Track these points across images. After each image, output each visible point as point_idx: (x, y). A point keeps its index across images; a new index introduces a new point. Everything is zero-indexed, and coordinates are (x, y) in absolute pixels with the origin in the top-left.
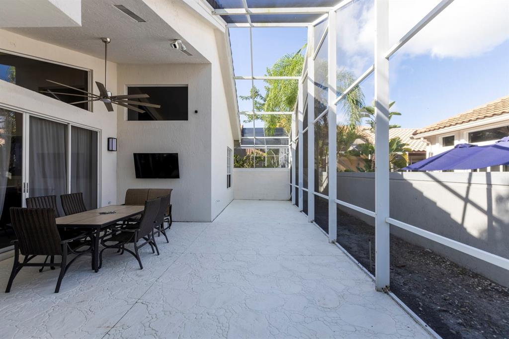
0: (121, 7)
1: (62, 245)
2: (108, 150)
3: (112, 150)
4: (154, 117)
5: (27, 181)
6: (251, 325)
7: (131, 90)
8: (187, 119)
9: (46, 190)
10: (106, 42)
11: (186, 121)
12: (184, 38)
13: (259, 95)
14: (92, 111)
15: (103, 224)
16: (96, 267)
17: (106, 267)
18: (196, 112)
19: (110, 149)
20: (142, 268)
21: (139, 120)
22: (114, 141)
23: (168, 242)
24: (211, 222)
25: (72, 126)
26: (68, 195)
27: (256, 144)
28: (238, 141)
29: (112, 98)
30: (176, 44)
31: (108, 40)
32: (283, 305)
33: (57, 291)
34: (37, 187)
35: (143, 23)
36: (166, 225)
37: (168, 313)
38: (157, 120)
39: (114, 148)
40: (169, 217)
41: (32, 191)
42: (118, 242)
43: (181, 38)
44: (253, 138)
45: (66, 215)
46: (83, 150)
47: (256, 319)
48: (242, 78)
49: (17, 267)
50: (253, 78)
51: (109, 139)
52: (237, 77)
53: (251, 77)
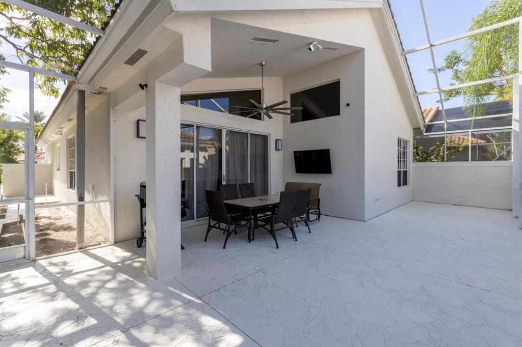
0: (255, 39)
1: (227, 217)
2: (276, 150)
3: (278, 150)
4: (317, 115)
5: (225, 174)
6: (337, 326)
7: (293, 96)
8: (339, 114)
9: (236, 180)
10: (262, 65)
11: (338, 116)
12: (317, 38)
13: (461, 60)
14: (264, 120)
15: (253, 207)
16: (250, 239)
17: (257, 241)
18: (348, 105)
19: (277, 149)
20: (278, 247)
21: (303, 121)
22: (280, 142)
23: (310, 232)
24: (365, 222)
25: (250, 134)
26: (248, 184)
27: (447, 130)
28: (420, 128)
29: (266, 108)
30: (311, 47)
31: (264, 63)
32: (389, 327)
33: (224, 248)
34: (231, 178)
35: (277, 42)
36: (312, 217)
37: (275, 286)
38: (320, 118)
39: (280, 148)
40: (318, 210)
41: (228, 180)
42: (264, 223)
43: (315, 40)
44: (443, 122)
45: (242, 198)
46: (259, 151)
47: (345, 325)
48: (414, 51)
49: (210, 227)
50: (432, 46)
51: (276, 140)
52: (408, 51)
53: (428, 45)
